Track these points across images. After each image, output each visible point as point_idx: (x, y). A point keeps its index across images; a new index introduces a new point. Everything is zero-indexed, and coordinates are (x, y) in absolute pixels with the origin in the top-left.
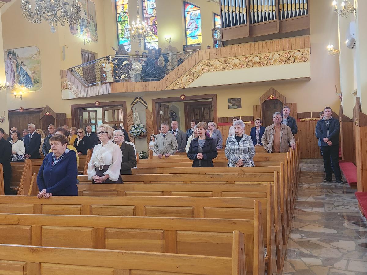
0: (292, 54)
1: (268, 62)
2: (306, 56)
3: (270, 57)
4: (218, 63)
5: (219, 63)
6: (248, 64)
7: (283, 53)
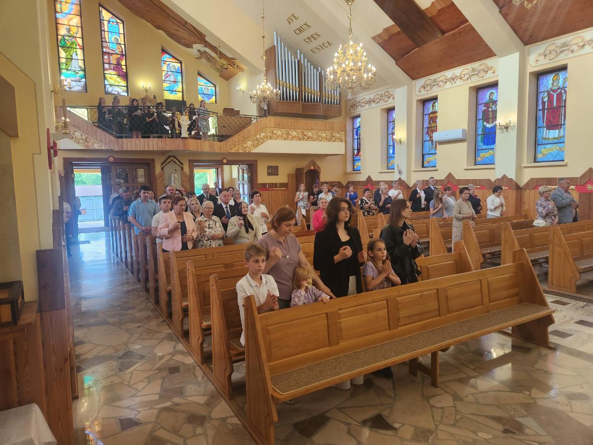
0: (334, 134)
1: (319, 139)
2: (342, 137)
3: (320, 134)
4: (279, 133)
5: (281, 133)
6: (304, 138)
7: (328, 133)
